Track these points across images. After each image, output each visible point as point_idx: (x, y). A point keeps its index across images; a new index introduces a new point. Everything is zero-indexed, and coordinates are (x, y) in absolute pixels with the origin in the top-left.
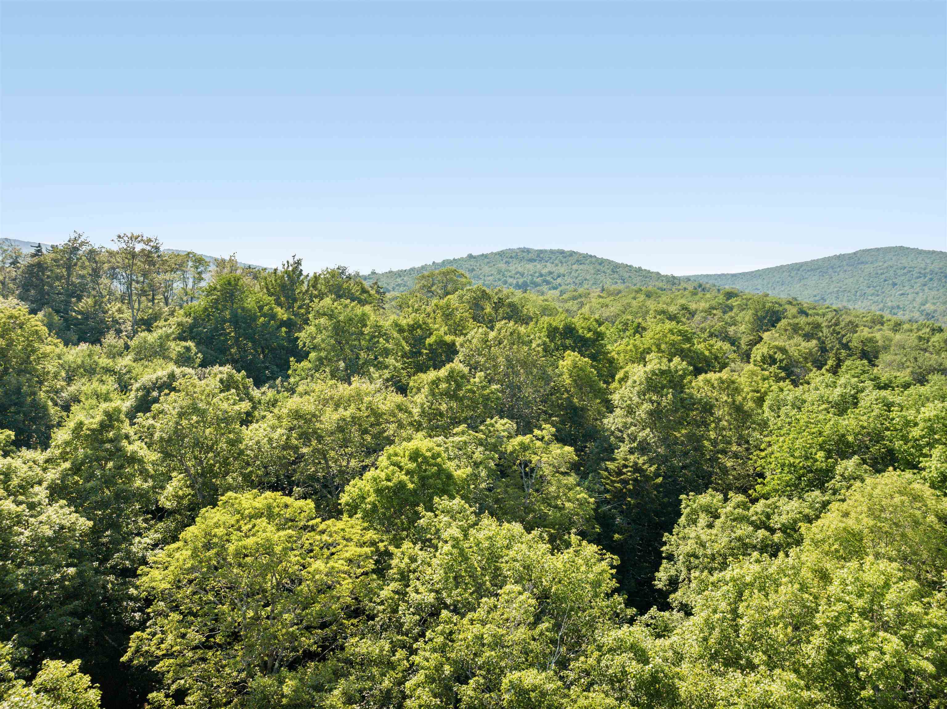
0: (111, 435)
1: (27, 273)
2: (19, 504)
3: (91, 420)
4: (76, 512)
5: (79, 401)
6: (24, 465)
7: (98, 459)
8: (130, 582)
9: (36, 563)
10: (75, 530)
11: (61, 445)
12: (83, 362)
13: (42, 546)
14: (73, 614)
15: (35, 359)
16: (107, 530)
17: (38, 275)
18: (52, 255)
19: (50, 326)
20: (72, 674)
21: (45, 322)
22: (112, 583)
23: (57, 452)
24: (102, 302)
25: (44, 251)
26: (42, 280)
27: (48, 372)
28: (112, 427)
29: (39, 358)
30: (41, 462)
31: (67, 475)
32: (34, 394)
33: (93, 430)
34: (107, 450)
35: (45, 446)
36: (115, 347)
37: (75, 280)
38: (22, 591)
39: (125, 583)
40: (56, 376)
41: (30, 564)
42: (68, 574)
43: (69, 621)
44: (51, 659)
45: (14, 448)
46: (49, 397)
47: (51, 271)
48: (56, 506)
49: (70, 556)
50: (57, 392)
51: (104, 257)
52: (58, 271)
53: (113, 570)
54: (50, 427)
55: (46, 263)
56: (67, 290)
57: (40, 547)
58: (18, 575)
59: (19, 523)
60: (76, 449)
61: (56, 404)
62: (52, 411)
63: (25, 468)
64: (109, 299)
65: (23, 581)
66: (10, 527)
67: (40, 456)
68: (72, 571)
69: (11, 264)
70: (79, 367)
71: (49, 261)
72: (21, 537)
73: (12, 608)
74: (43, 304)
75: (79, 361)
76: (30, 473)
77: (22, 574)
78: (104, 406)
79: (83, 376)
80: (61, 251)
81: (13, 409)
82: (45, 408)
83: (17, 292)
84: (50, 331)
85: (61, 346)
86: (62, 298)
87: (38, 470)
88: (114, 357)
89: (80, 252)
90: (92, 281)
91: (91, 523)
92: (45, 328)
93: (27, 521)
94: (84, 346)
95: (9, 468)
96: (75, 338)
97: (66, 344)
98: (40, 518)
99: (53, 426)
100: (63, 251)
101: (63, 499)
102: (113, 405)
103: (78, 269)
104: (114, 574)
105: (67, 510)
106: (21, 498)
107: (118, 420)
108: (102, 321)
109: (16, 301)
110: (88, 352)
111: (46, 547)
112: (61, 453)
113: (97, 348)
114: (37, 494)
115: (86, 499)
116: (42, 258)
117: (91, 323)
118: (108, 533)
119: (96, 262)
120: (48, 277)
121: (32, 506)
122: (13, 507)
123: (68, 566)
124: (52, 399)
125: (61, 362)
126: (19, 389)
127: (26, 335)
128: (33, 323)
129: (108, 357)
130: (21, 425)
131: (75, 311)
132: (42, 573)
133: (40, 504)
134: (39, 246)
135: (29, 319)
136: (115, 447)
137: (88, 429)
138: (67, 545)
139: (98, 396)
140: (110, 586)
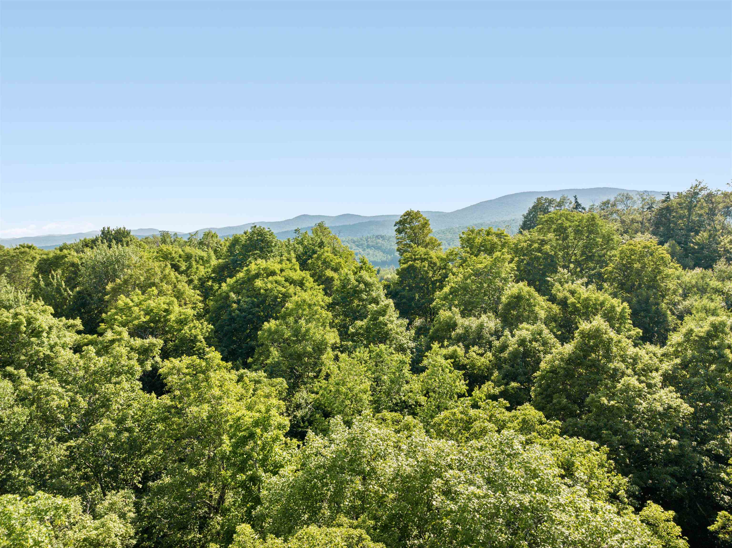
0: (716, 343)
1: (658, 215)
2: (641, 382)
3: (700, 329)
4: (681, 398)
5: (691, 314)
6: (646, 355)
7: (703, 361)
8: (722, 468)
9: (649, 428)
10: (679, 412)
11: (675, 345)
12: (696, 282)
13: (654, 417)
14: (673, 475)
15: (660, 279)
16: (706, 420)
17: (666, 216)
18: (678, 200)
19: (673, 254)
20: (668, 521)
21: (670, 251)
22: (707, 463)
23: (672, 350)
24: (716, 235)
25: (671, 197)
26: (669, 220)
27: (669, 289)
28: (717, 337)
29: (663, 278)
30: (659, 355)
31: (678, 368)
32: (658, 304)
33: (701, 337)
34: (711, 355)
35: (663, 344)
36: (725, 272)
37: (695, 218)
38: (638, 445)
39: (718, 467)
40: (675, 292)
41: (645, 428)
42: (671, 444)
43: (669, 481)
44: (654, 502)
45: (641, 342)
46: (668, 308)
47: (676, 212)
48: (666, 390)
49: (674, 431)
50: (675, 304)
51: (719, 198)
52: (682, 212)
53: (708, 453)
54: (668, 330)
55: (673, 207)
56: (687, 226)
57: (653, 417)
58: (636, 433)
59: (640, 396)
60: (686, 349)
61: (673, 314)
62: (670, 319)
63: (647, 357)
64: (722, 232)
65: (639, 438)
66: (634, 398)
67: (659, 351)
68: (674, 442)
69: (648, 209)
70: (693, 287)
71: (675, 205)
72: (641, 406)
73: (631, 454)
74: (669, 238)
75: (694, 282)
76: (650, 361)
77: (639, 433)
78: (712, 319)
79: (696, 294)
80: (685, 196)
81: (642, 314)
82: (665, 316)
83: (651, 229)
84: (673, 257)
85: (680, 269)
86: (683, 232)
87: (656, 360)
88: (723, 280)
89: (700, 196)
90: (709, 219)
91: (692, 410)
92: (669, 256)
93: (645, 396)
94: (698, 270)
95: (637, 355)
96: (692, 264)
97: (684, 268)
98: (654, 396)
99: (670, 330)
100: (686, 196)
101: (673, 386)
102: (719, 319)
103: (697, 209)
104: (708, 456)
105: (674, 395)
106: (643, 378)
107: (723, 332)
108: (716, 251)
109: (650, 236)
110: (701, 275)
111: (656, 419)
112: (674, 351)
113: (709, 272)
114: (654, 378)
115: (691, 391)
116: (670, 202)
117: (705, 252)
118: (706, 422)
119: (712, 203)
120: (674, 217)
121: (649, 386)
122: (637, 383)
123: (672, 437)
124: (671, 310)
125: (679, 281)
126: (648, 299)
127: (655, 260)
128: (660, 252)
129: (718, 280)
130: (647, 326)
131: (693, 243)
132: (653, 436)
133: (655, 386)
134: (668, 194)
135: (657, 249)
136: (718, 353)
137: (696, 336)
138: (672, 421)
139: (707, 311)
140: (704, 464)
